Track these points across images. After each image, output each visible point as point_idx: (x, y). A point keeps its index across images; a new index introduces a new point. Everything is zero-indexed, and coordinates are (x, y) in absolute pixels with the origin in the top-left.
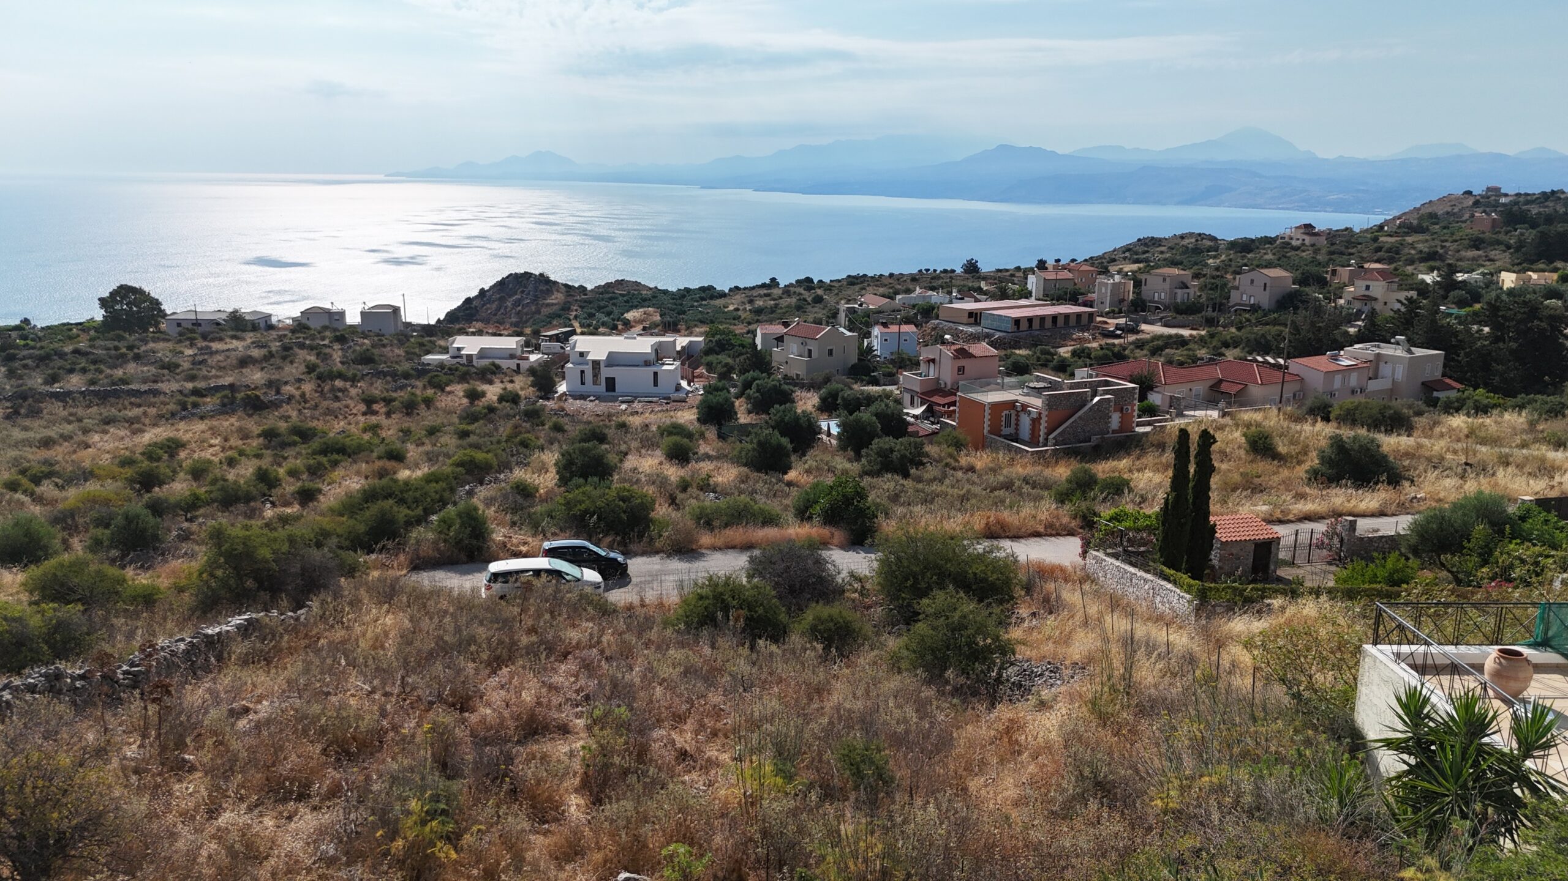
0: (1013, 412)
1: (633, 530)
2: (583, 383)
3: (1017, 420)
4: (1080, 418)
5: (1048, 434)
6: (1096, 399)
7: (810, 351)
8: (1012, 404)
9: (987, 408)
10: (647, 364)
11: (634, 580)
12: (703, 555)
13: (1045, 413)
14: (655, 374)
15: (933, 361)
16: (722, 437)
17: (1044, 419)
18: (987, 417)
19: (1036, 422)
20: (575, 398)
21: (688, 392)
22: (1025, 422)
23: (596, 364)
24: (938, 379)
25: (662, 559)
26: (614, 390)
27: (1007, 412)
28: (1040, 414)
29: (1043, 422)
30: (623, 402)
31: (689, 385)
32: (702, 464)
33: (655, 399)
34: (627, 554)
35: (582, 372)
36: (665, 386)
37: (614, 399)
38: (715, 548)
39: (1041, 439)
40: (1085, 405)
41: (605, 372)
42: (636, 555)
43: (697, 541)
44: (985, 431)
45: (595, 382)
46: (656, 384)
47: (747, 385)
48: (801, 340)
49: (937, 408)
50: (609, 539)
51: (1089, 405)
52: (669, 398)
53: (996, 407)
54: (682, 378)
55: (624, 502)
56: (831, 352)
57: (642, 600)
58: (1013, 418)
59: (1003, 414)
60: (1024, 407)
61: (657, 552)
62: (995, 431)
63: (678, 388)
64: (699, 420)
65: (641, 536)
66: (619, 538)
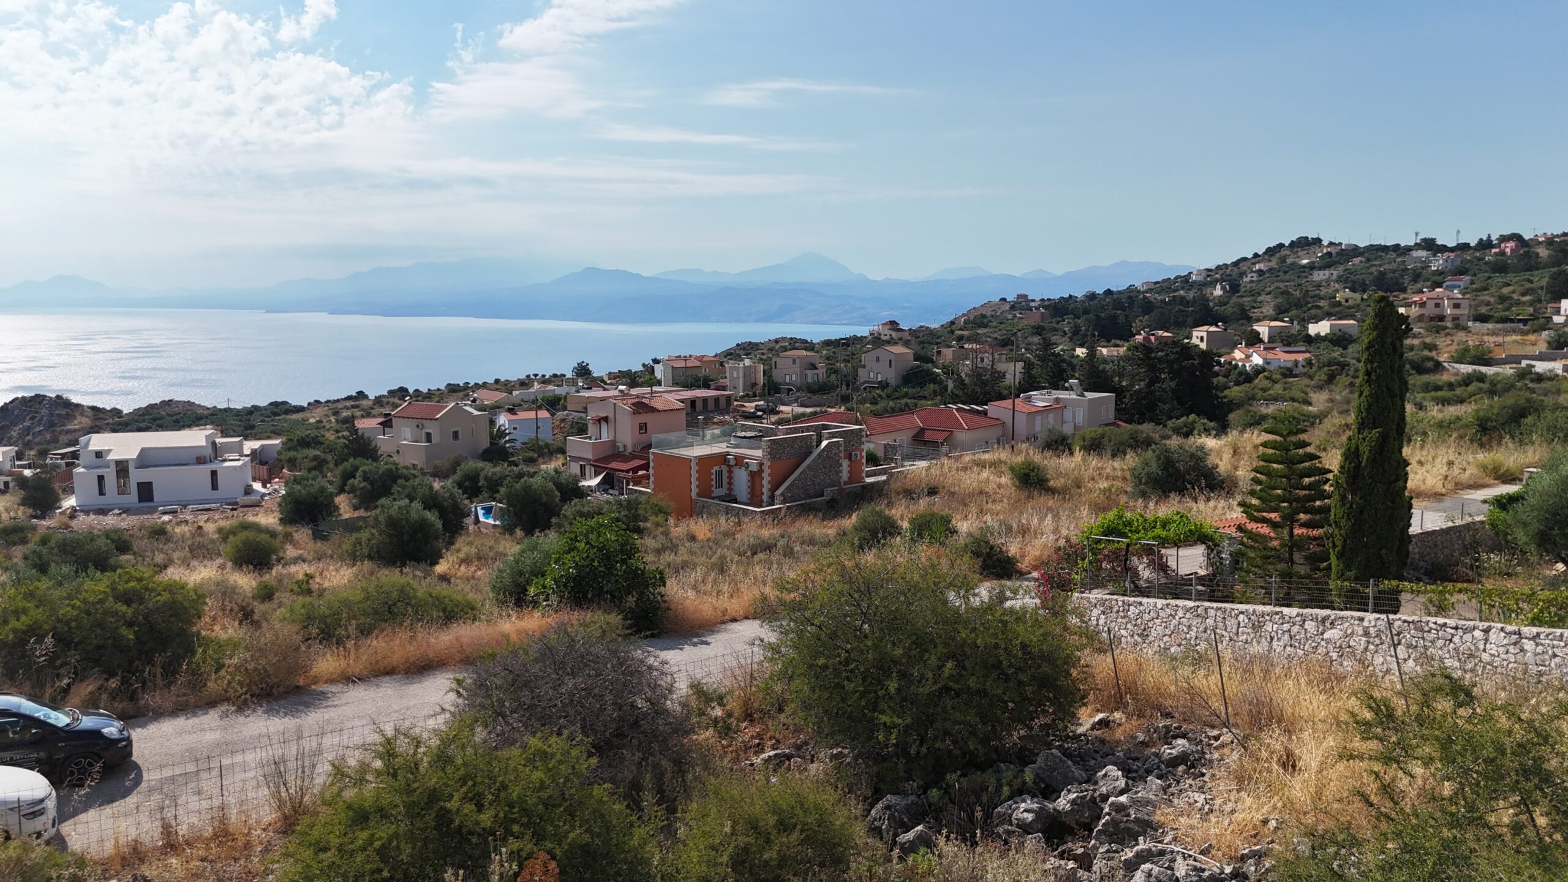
0: (724, 468)
1: (150, 662)
2: (102, 492)
3: (730, 478)
4: (809, 467)
5: (773, 490)
6: (824, 443)
7: (429, 435)
8: (723, 458)
9: (693, 464)
10: (200, 461)
11: (150, 777)
12: (323, 696)
13: (767, 464)
14: (214, 473)
15: (606, 419)
16: (318, 536)
17: (767, 471)
18: (694, 475)
19: (755, 477)
20: (87, 512)
21: (263, 495)
22: (741, 478)
23: (122, 467)
24: (613, 443)
25: (225, 715)
26: (151, 499)
27: (716, 468)
28: (761, 465)
29: (765, 475)
30: (165, 513)
31: (264, 486)
32: (293, 569)
33: (213, 506)
34: (134, 715)
35: (101, 478)
36: (229, 487)
37: (153, 510)
38: (349, 679)
39: (765, 498)
40: (811, 453)
41: (136, 476)
42: (158, 714)
43: (306, 670)
44: (694, 495)
45: (122, 490)
46: (215, 486)
47: (349, 475)
48: (415, 422)
49: (622, 474)
50: (86, 688)
51: (818, 450)
52: (236, 503)
53: (703, 460)
54: (254, 480)
55: (128, 602)
56: (456, 435)
57: (167, 830)
58: (725, 475)
59: (713, 471)
60: (739, 461)
61: (211, 704)
62: (705, 492)
63: (248, 491)
64: (281, 520)
65: (170, 672)
66: (113, 683)
